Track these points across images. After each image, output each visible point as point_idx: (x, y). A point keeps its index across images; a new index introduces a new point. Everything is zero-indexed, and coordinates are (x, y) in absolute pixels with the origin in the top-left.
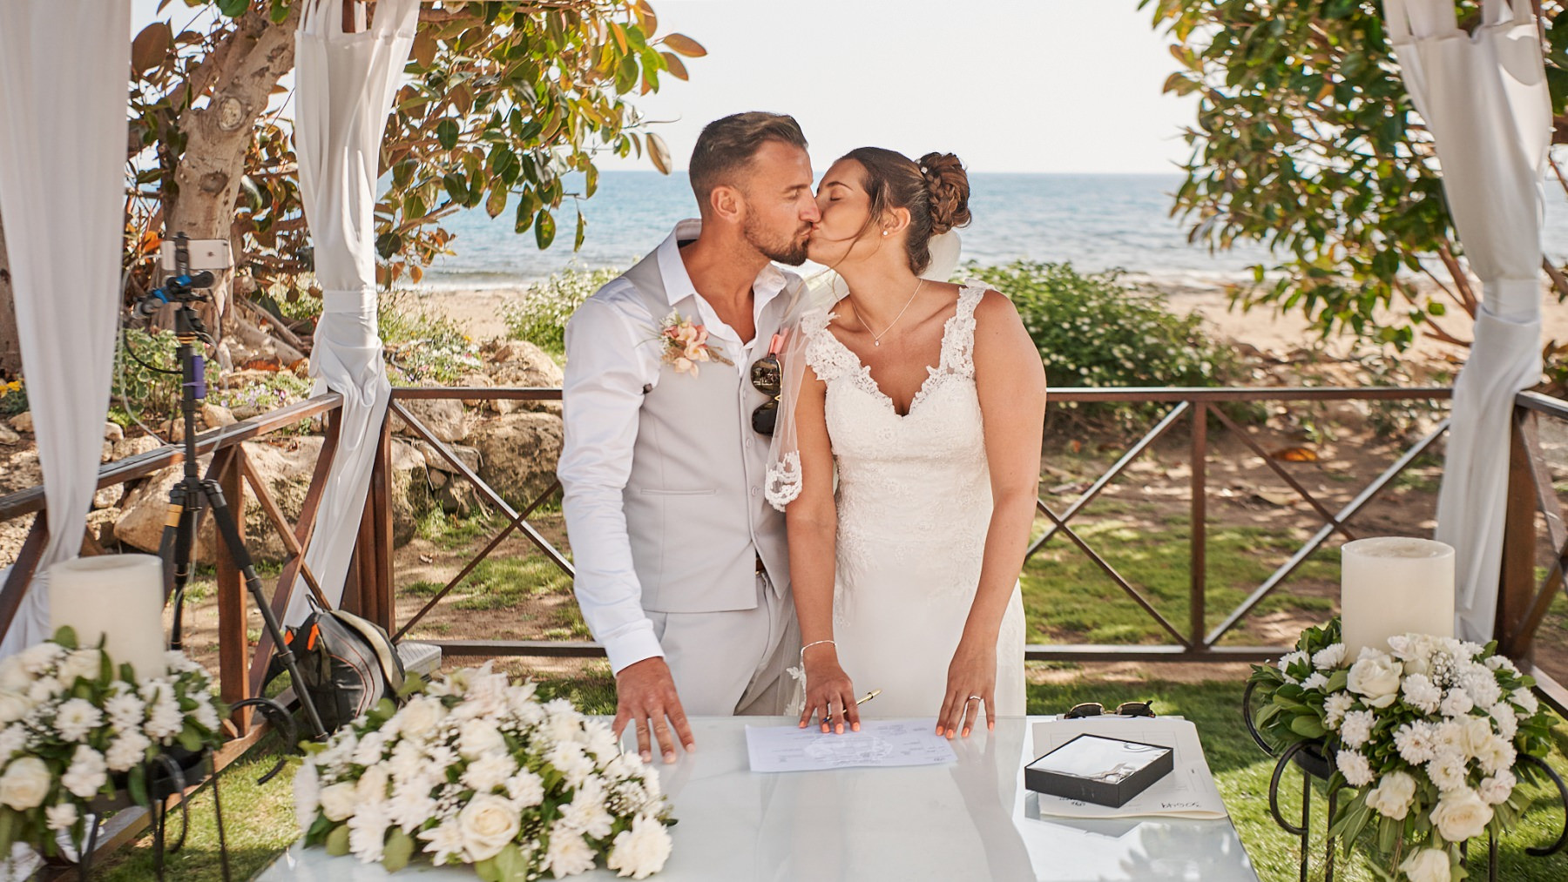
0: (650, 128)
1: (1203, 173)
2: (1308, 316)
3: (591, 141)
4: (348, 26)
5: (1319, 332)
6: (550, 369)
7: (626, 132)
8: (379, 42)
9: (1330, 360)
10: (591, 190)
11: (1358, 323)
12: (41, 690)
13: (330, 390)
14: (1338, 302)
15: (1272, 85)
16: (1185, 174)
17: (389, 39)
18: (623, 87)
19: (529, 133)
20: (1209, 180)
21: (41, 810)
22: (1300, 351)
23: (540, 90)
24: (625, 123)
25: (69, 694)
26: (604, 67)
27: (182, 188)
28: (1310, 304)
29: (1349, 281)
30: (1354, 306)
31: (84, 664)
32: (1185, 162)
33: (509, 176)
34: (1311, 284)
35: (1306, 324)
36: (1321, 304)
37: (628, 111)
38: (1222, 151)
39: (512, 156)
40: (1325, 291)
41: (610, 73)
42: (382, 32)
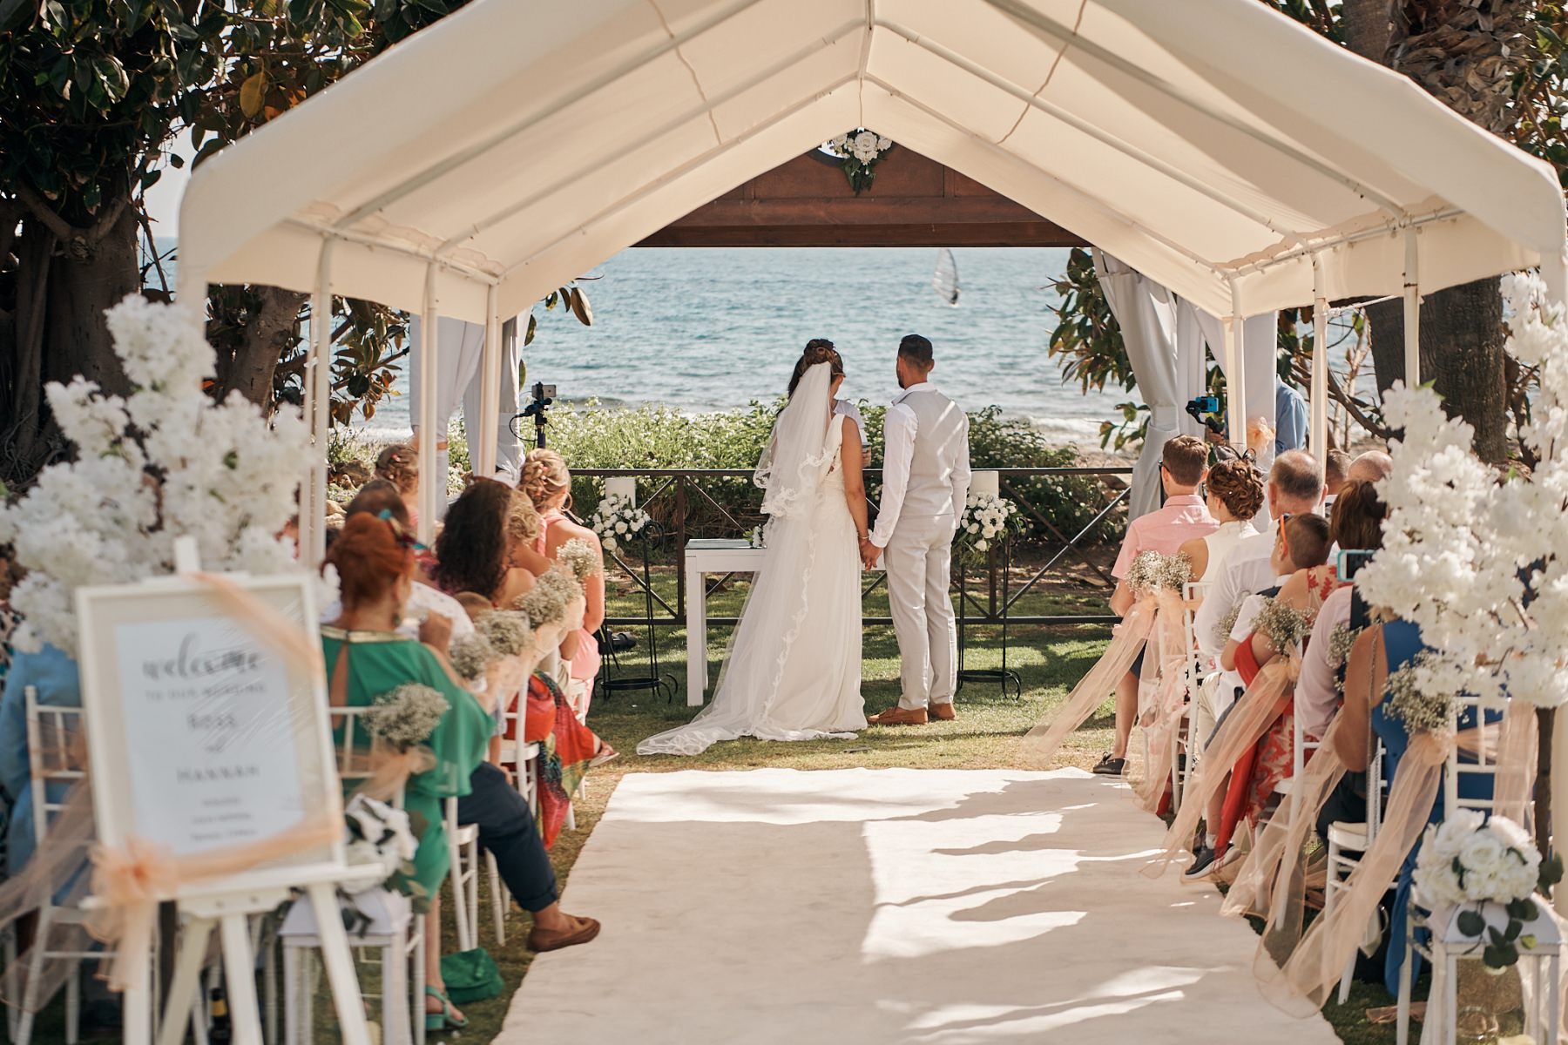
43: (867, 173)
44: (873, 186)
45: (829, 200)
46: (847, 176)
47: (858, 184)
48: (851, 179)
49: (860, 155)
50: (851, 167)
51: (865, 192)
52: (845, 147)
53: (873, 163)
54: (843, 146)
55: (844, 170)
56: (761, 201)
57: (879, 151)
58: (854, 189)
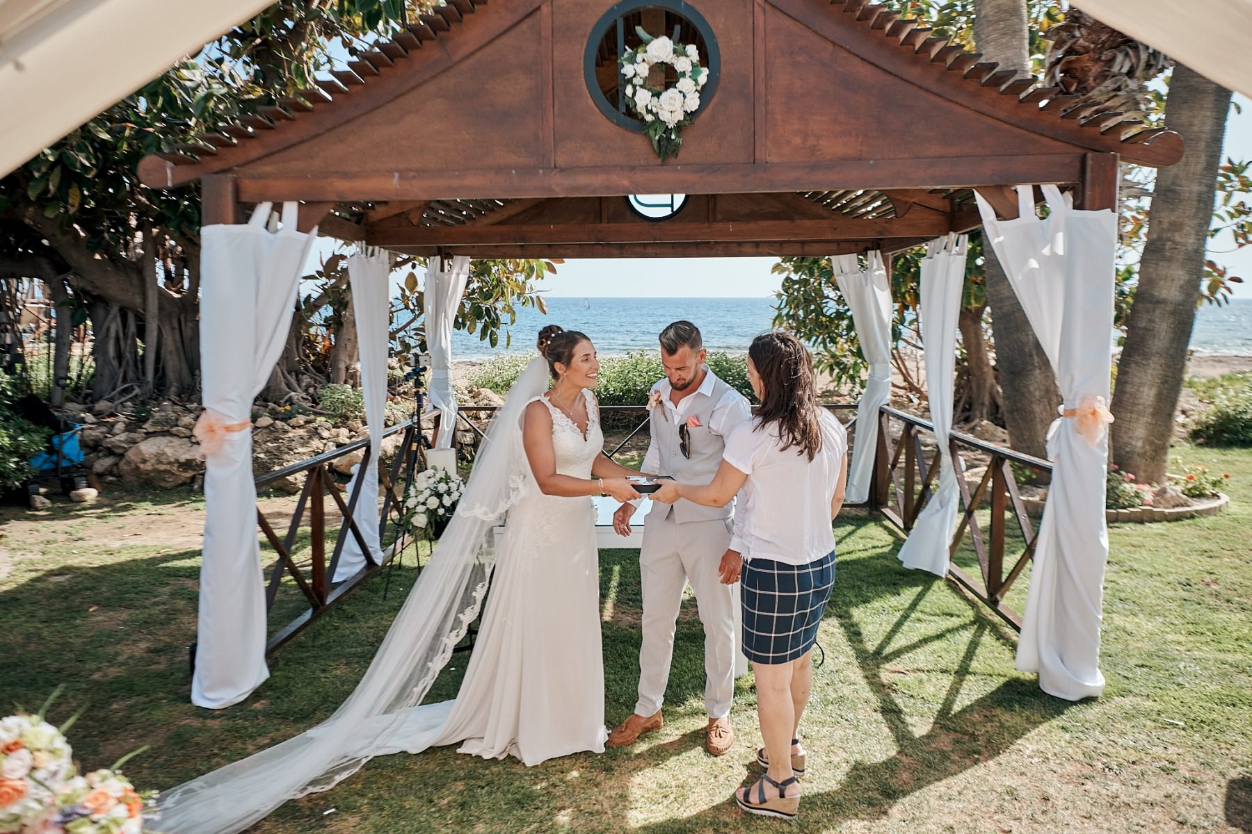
0: (539, 294)
1: (784, 312)
2: (831, 375)
3: (512, 299)
4: (442, 270)
5: (836, 383)
6: (496, 400)
7: (528, 296)
8: (454, 276)
9: (841, 395)
10: (513, 322)
11: (852, 378)
12: (432, 480)
13: (435, 407)
14: (844, 369)
15: (812, 275)
16: (776, 313)
17: (458, 274)
18: (528, 277)
19: (488, 296)
20: (787, 315)
21: (436, 510)
22: (827, 391)
23: (492, 278)
24: (527, 292)
25: (439, 482)
26: (520, 269)
27: (345, 324)
28: (832, 370)
29: (850, 360)
30: (851, 372)
31: (441, 474)
32: (777, 306)
33: (479, 317)
34: (832, 361)
35: (831, 379)
36: (837, 370)
37: (528, 286)
38: (792, 301)
39: (480, 307)
40: (838, 364)
41: (523, 270)
42: (455, 272)
43: (673, 137)
44: (680, 154)
45: (633, 168)
46: (650, 140)
47: (663, 149)
48: (655, 144)
49: (665, 116)
50: (656, 130)
51: (672, 160)
52: (649, 108)
53: (679, 127)
54: (646, 107)
55: (646, 134)
56: (562, 170)
57: (686, 112)
58: (659, 155)
